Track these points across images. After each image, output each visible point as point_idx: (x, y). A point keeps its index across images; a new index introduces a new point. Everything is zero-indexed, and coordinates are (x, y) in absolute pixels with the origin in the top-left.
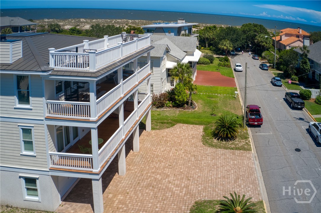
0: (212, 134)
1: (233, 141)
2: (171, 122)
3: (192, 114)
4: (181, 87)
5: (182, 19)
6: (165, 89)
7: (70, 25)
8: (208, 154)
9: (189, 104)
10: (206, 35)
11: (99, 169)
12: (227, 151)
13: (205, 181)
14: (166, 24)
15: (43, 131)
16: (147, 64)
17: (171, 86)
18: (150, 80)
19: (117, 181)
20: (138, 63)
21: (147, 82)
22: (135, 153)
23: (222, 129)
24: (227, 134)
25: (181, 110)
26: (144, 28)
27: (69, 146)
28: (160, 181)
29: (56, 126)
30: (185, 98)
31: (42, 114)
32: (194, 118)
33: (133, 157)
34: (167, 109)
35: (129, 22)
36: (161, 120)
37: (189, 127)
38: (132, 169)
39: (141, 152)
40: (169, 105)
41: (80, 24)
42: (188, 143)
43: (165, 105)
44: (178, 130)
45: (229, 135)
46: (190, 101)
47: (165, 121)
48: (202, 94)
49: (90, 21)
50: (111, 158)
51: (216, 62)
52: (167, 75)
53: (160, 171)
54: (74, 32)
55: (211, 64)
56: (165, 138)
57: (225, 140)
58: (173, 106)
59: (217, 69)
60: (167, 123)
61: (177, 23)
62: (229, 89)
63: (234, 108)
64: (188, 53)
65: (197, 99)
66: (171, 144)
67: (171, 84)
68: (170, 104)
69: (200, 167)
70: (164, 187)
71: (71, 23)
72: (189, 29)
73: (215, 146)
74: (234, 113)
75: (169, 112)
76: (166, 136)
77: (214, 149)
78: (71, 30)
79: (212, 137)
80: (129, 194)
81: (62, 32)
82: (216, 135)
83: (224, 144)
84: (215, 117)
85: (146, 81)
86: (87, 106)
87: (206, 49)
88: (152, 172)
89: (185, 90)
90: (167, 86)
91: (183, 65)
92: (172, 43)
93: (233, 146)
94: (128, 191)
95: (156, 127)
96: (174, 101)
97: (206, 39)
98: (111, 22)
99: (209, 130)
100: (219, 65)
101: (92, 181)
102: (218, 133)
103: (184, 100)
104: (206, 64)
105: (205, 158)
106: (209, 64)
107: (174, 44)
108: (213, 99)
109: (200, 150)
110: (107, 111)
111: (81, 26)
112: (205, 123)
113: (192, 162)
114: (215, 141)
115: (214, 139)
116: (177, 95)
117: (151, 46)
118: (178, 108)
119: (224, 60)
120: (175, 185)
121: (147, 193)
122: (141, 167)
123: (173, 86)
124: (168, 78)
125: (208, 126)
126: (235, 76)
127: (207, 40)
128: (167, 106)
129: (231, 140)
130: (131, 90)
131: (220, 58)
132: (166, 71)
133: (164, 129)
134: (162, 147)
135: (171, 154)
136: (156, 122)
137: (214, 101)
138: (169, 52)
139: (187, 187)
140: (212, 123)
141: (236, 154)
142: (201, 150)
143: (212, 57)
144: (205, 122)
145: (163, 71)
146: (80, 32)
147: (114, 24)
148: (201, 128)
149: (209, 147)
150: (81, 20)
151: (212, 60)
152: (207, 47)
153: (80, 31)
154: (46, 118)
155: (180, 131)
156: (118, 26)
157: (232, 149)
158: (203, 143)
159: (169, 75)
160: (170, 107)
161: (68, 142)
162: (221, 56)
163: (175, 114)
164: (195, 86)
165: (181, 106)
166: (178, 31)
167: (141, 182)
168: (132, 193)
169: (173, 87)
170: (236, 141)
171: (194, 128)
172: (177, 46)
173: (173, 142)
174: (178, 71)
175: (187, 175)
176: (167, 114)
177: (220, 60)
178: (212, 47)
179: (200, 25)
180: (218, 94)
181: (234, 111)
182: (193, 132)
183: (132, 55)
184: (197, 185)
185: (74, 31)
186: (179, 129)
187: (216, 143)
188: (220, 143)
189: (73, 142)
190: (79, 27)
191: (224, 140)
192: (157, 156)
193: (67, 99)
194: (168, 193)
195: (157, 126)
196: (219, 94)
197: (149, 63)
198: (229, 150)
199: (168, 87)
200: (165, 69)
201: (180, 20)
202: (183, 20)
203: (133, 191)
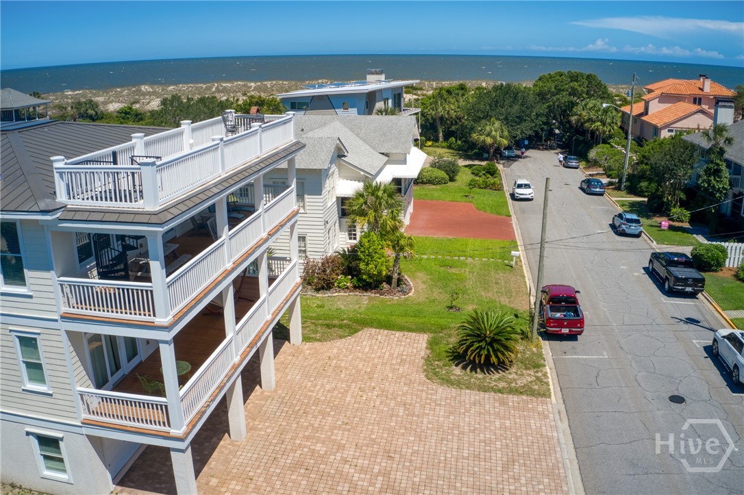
0: (449, 354)
1: (504, 371)
2: (349, 325)
3: (400, 305)
4: (374, 241)
5: (378, 70)
6: (336, 246)
7: (118, 102)
8: (439, 402)
9: (394, 281)
10: (440, 109)
11: (184, 429)
12: (487, 395)
13: (430, 463)
14: (338, 86)
15: (60, 345)
16: (288, 187)
17: (350, 238)
18: (296, 226)
19: (227, 452)
20: (265, 186)
21: (289, 230)
22: (266, 393)
23: (476, 345)
24: (488, 357)
25: (373, 295)
26: (284, 100)
27: (119, 375)
28: (322, 457)
29: (86, 333)
30: (384, 268)
31: (54, 309)
32: (406, 315)
33: (260, 402)
34: (340, 294)
35: (251, 87)
36: (325, 319)
37: (392, 337)
38: (260, 426)
39: (280, 392)
40: (345, 285)
41: (141, 97)
42: (390, 375)
43: (336, 284)
44: (365, 343)
45: (494, 359)
46: (395, 276)
47: (336, 322)
48: (425, 257)
49: (163, 90)
50: (209, 406)
51: (464, 177)
52: (338, 213)
53: (324, 436)
54: (128, 118)
55: (450, 184)
56: (335, 361)
57: (482, 371)
58: (355, 287)
59: (466, 196)
60: (341, 327)
61: (365, 83)
62: (495, 244)
63: (509, 293)
64: (392, 158)
65: (414, 269)
66: (349, 375)
67: (350, 234)
68: (347, 281)
69: (419, 430)
70: (332, 471)
71: (121, 97)
72: (395, 95)
73: (458, 384)
74: (508, 304)
75: (346, 300)
76: (337, 357)
77: (453, 391)
78: (121, 113)
79: (449, 360)
80: (254, 482)
81: (102, 118)
82: (458, 357)
83: (479, 379)
84: (458, 313)
85: (287, 228)
86: (147, 291)
87: (438, 147)
88: (304, 437)
89: (382, 248)
90: (341, 239)
91: (377, 188)
92: (350, 133)
93: (502, 385)
94: (251, 474)
95: (314, 336)
96: (356, 276)
97: (438, 122)
98: (209, 89)
99: (442, 346)
100: (472, 185)
101: (171, 452)
102: (466, 351)
103: (380, 273)
104: (439, 183)
105: (430, 409)
106: (445, 183)
107: (357, 135)
108: (453, 271)
109: (418, 390)
110: (194, 302)
111: (143, 102)
112: (433, 328)
113: (399, 419)
114: (457, 371)
115: (454, 367)
116: (364, 262)
117: (298, 143)
118: (366, 290)
119: (484, 172)
120: (358, 468)
121: (294, 482)
122: (280, 423)
123: (355, 239)
124: (342, 219)
125: (441, 335)
126: (512, 213)
127: (441, 124)
128: (339, 287)
129: (497, 369)
130: (249, 252)
131: (474, 167)
132: (337, 204)
133: (333, 339)
134: (328, 382)
135: (348, 399)
136: (313, 323)
137: (455, 274)
138: (345, 156)
139: (386, 474)
140: (449, 328)
141: (511, 404)
142: (422, 391)
143: (454, 165)
144: (432, 325)
145: (329, 204)
146: (140, 117)
147: (217, 95)
148: (422, 340)
149: (442, 384)
150: (143, 89)
151: (452, 173)
152: (441, 139)
153: (140, 114)
154: (62, 317)
155: (370, 346)
156: (224, 98)
157: (500, 391)
158: (426, 376)
159: (343, 214)
160: (347, 288)
161: (118, 367)
162: (477, 162)
163: (357, 306)
164: (410, 238)
165: (373, 286)
166: (368, 102)
167: (280, 456)
168: (261, 479)
169: (355, 242)
170: (510, 373)
171: (404, 339)
172: (365, 141)
173: (354, 371)
174: (366, 203)
175: (388, 448)
176: (340, 305)
177: (473, 173)
178: (454, 139)
179: (425, 85)
180: (466, 259)
181: (507, 301)
182: (402, 348)
183: (250, 167)
184: (410, 471)
185: (128, 116)
186: (369, 342)
187: (460, 375)
188: (468, 376)
189: (127, 367)
190: (137, 106)
191: (478, 370)
192: (317, 402)
193: (102, 276)
194: (341, 484)
195: (316, 332)
196: (469, 258)
197: (294, 186)
198: (493, 393)
199: (341, 242)
200: (334, 199)
201: (372, 74)
202: (380, 73)
203: (263, 476)
